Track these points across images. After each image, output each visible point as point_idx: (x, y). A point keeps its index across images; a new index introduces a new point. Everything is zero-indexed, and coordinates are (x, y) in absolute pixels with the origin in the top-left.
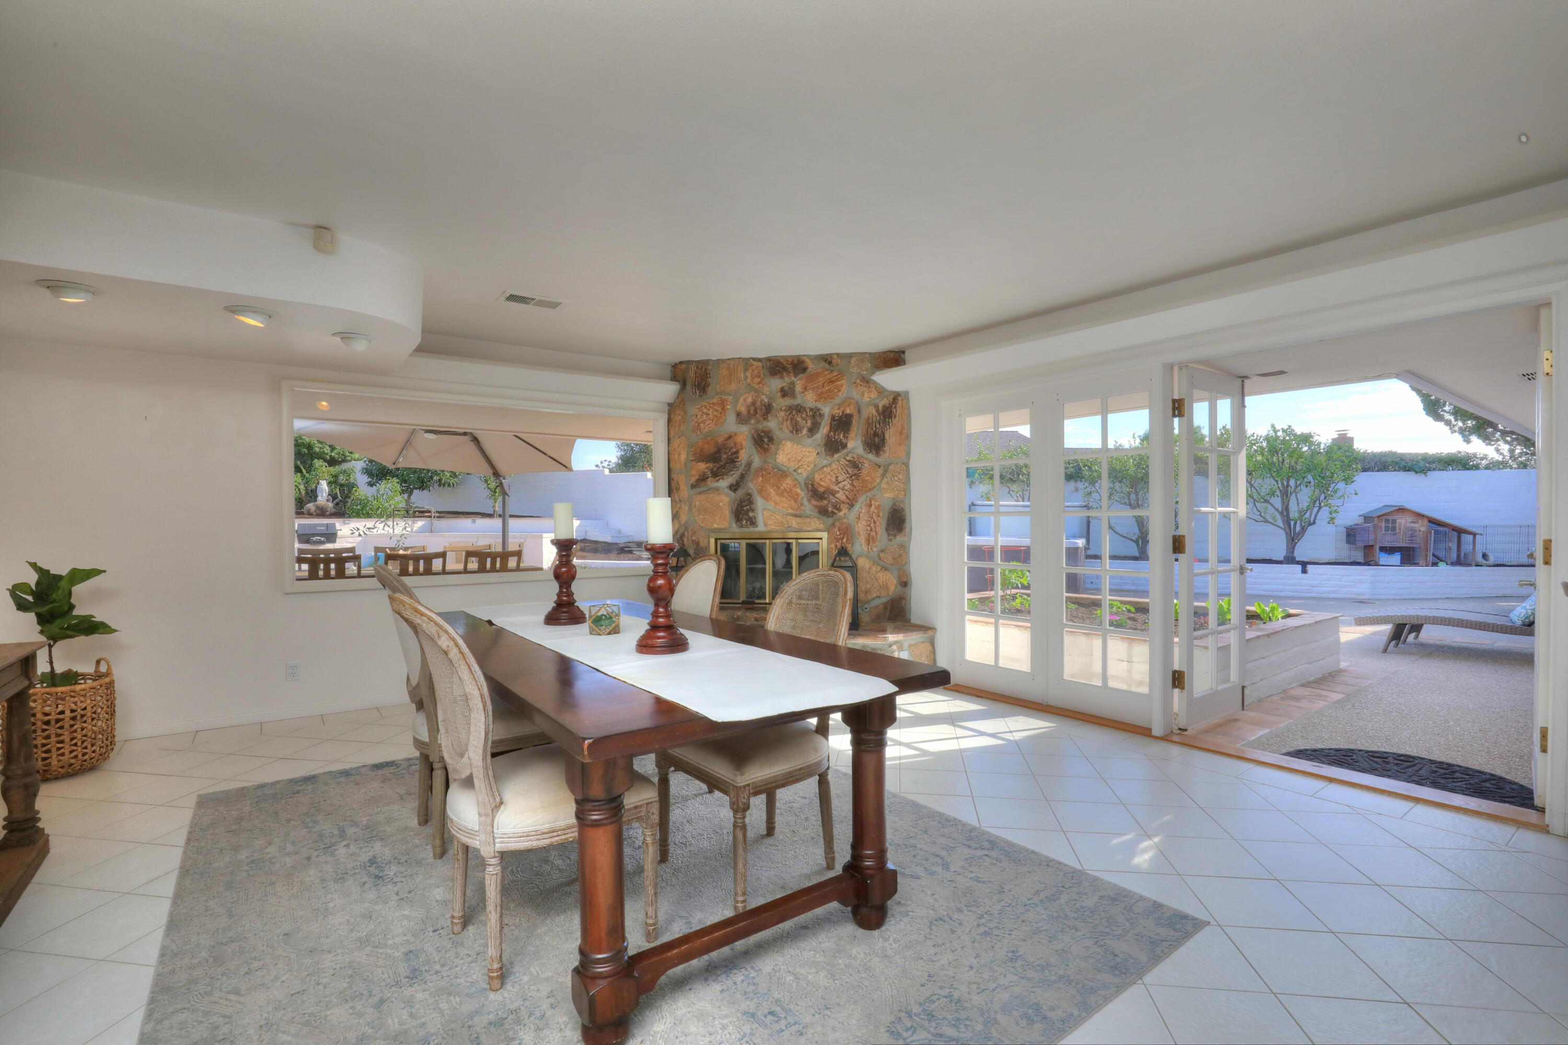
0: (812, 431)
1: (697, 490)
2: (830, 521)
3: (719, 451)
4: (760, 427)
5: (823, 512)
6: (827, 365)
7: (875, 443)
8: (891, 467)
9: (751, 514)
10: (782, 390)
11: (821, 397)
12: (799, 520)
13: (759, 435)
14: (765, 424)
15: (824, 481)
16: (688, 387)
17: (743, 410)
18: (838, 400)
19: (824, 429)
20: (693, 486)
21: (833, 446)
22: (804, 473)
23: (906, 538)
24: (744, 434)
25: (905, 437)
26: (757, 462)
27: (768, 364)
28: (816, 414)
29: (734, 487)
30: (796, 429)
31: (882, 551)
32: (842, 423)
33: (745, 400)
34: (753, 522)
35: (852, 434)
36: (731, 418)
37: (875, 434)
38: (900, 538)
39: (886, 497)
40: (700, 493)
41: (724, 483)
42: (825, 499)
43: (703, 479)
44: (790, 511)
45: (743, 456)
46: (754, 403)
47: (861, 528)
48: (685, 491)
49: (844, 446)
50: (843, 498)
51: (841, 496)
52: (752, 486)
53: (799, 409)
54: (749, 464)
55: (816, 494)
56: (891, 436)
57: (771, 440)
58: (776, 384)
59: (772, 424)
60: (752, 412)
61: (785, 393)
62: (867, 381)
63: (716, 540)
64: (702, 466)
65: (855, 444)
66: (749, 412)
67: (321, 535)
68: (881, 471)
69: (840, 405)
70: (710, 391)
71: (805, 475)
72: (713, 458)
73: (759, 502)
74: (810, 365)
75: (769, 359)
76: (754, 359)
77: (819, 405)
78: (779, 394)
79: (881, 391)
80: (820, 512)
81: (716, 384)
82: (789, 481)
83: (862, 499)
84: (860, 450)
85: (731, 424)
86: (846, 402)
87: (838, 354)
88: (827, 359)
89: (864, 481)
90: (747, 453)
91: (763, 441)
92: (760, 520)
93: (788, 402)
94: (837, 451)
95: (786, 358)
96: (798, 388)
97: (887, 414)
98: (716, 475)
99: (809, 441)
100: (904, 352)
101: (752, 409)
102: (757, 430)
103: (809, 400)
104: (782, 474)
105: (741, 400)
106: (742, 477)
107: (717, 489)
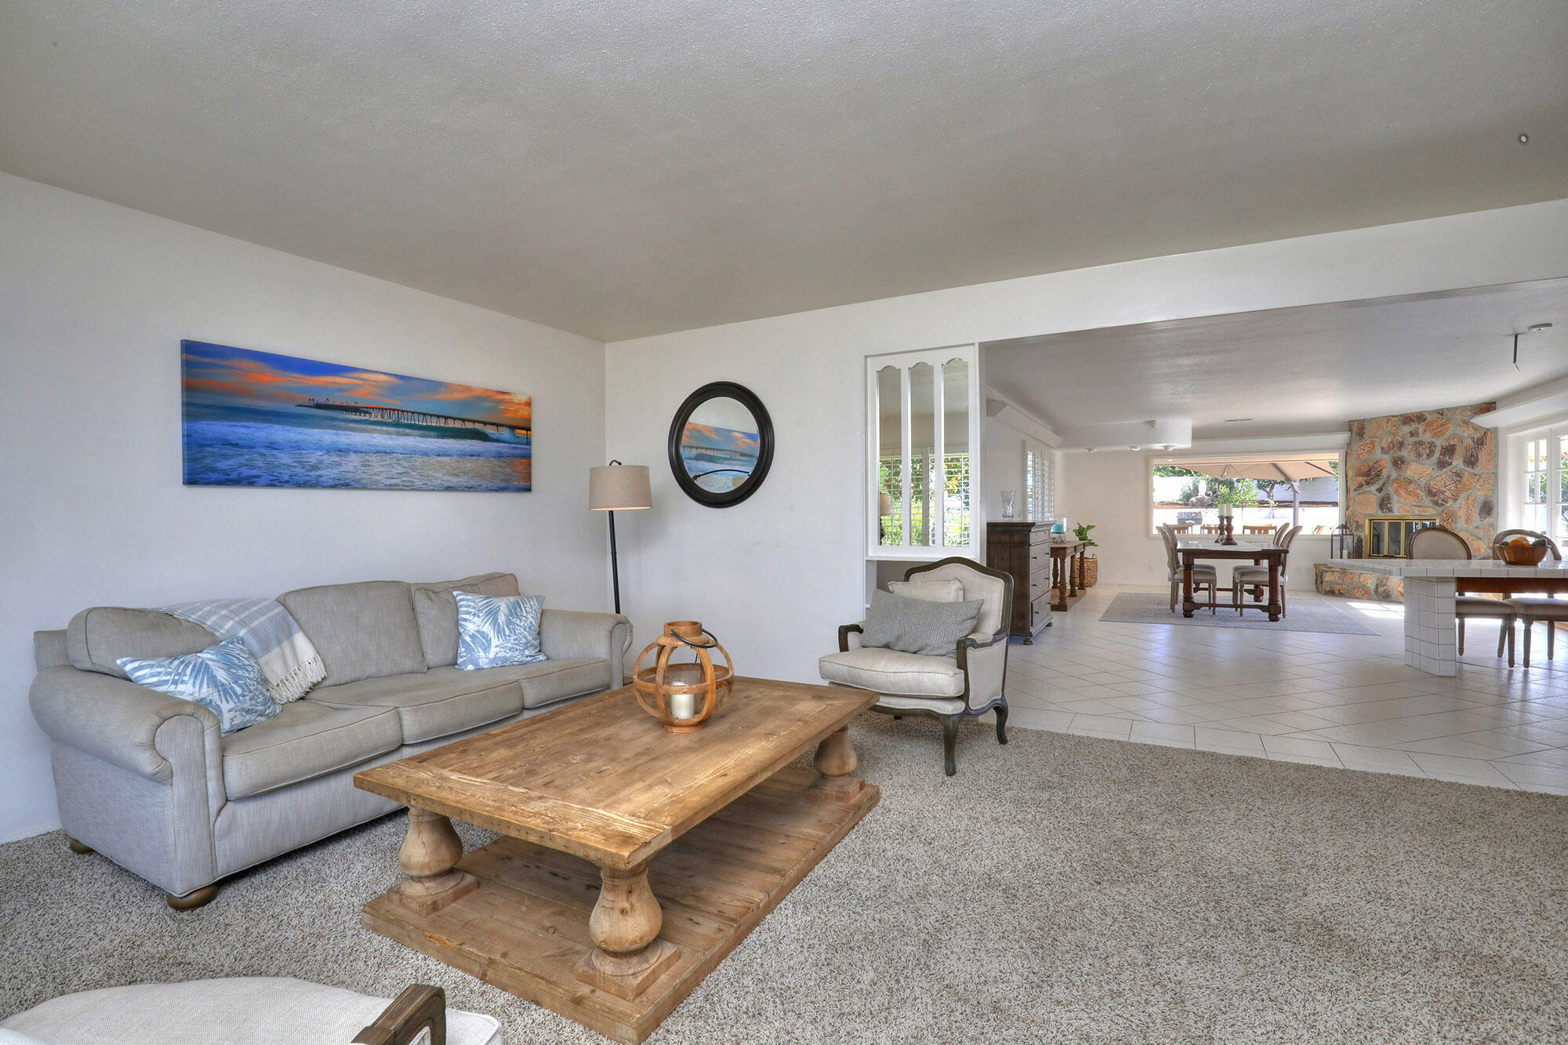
0: (1429, 456)
1: (1357, 492)
2: (1441, 509)
3: (1370, 470)
4: (1396, 455)
5: (1436, 503)
6: (1440, 416)
7: (1471, 461)
8: (1484, 476)
9: (1389, 505)
10: (1411, 432)
11: (1435, 435)
12: (1419, 508)
13: (1395, 461)
14: (1399, 453)
15: (1437, 485)
16: (1354, 435)
17: (1386, 446)
18: (1446, 436)
19: (1437, 454)
20: (1355, 490)
21: (1442, 464)
22: (1423, 482)
23: (1493, 519)
24: (1386, 460)
25: (1494, 456)
26: (1394, 475)
27: (1401, 418)
28: (1432, 445)
29: (1380, 490)
30: (1419, 455)
31: (1477, 527)
32: (1449, 450)
33: (1387, 440)
34: (1390, 510)
35: (1455, 456)
36: (1378, 450)
37: (1472, 456)
38: (1488, 520)
39: (1480, 495)
40: (1360, 494)
41: (1373, 488)
42: (1437, 496)
43: (1361, 486)
44: (1415, 504)
45: (1385, 473)
46: (1392, 442)
47: (1461, 513)
48: (1352, 494)
49: (1451, 464)
50: (1450, 495)
51: (1448, 494)
52: (1391, 489)
53: (1421, 443)
54: (1388, 477)
55: (1431, 493)
56: (1483, 456)
57: (1403, 462)
58: (1407, 429)
59: (1404, 453)
60: (1391, 447)
61: (1412, 434)
62: (1466, 423)
63: (1370, 520)
64: (1360, 479)
65: (1458, 462)
66: (1389, 447)
67: (1192, 519)
68: (1477, 477)
69: (1447, 440)
70: (1365, 436)
71: (1424, 482)
72: (1367, 474)
73: (1395, 498)
74: (1428, 417)
75: (1402, 415)
76: (1392, 416)
77: (1433, 440)
78: (1409, 435)
79: (1476, 428)
80: (1434, 504)
81: (1368, 432)
82: (1412, 486)
83: (1463, 495)
84: (1462, 466)
85: (1378, 454)
86: (1453, 436)
87: (1447, 409)
88: (1441, 412)
89: (1464, 484)
90: (1388, 470)
91: (1398, 463)
92: (1395, 509)
93: (1414, 439)
94: (1445, 467)
95: (1413, 414)
96: (1420, 431)
97: (1480, 442)
98: (1368, 483)
99: (1428, 461)
100: (1495, 403)
101: (1391, 444)
102: (1393, 457)
103: (1427, 437)
104: (1410, 482)
105: (1384, 441)
106: (1384, 484)
107: (1369, 491)
